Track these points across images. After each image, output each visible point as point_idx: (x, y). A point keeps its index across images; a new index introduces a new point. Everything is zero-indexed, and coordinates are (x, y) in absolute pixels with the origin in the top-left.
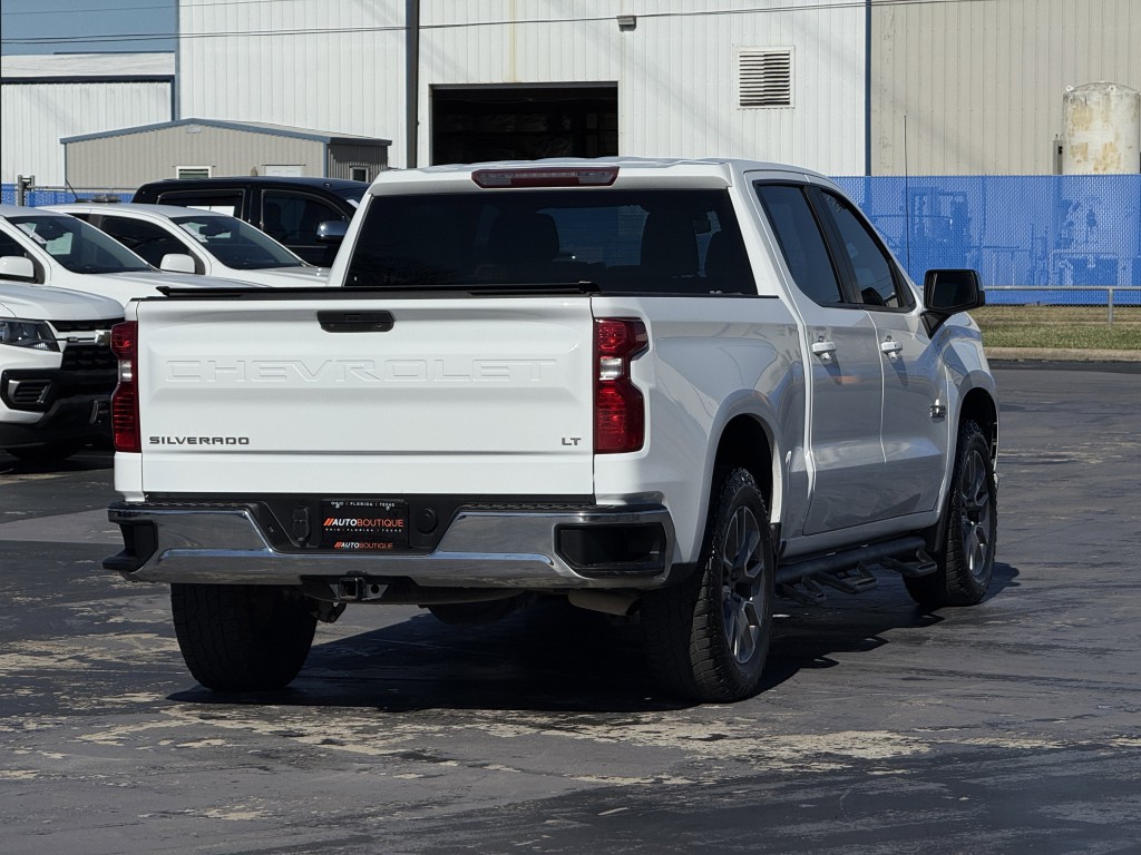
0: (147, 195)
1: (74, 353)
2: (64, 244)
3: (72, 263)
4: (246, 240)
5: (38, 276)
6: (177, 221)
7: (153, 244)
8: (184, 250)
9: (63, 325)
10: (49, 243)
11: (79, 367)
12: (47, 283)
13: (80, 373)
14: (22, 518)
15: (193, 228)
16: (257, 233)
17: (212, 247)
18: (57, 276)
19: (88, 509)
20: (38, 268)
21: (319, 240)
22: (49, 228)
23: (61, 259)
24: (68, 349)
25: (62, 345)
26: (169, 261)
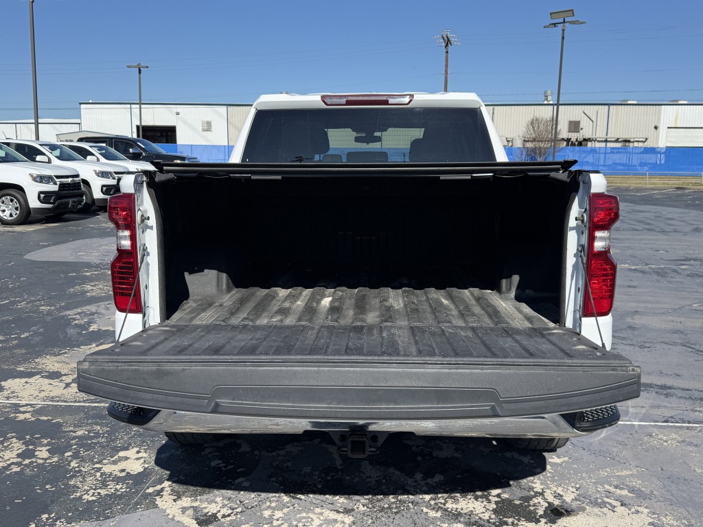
0: (81, 140)
1: (62, 186)
2: (57, 152)
3: (60, 158)
4: (109, 152)
5: (49, 161)
6: (91, 147)
7: (84, 153)
8: (93, 155)
9: (58, 177)
10: (53, 152)
11: (64, 190)
12: (53, 163)
13: (64, 192)
14: (46, 246)
15: (96, 149)
16: (112, 150)
17: (101, 154)
18: (56, 162)
19: (70, 241)
20: (49, 159)
21: (130, 153)
22: (53, 147)
23: (58, 157)
24: (60, 184)
25: (58, 183)
26: (89, 158)
